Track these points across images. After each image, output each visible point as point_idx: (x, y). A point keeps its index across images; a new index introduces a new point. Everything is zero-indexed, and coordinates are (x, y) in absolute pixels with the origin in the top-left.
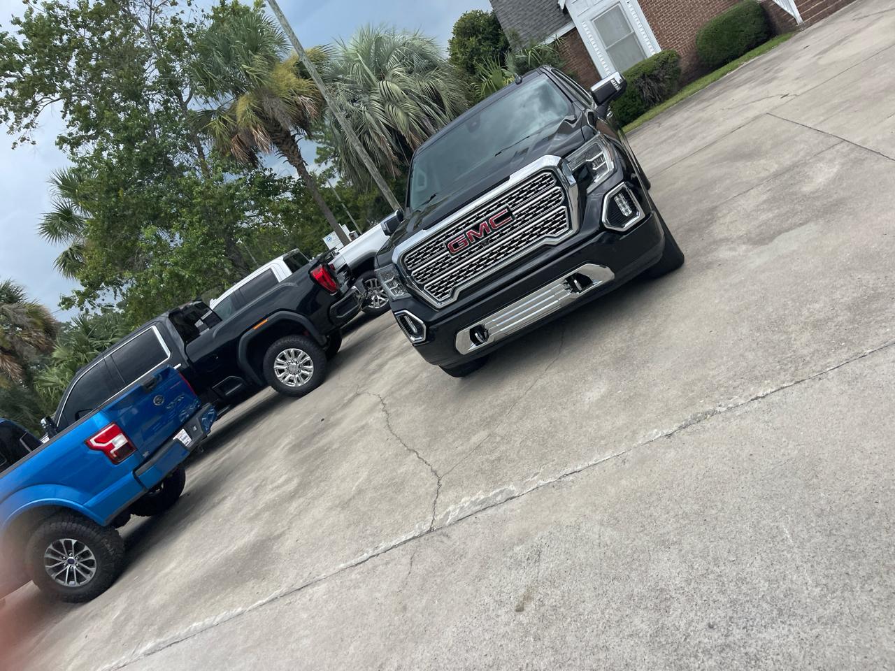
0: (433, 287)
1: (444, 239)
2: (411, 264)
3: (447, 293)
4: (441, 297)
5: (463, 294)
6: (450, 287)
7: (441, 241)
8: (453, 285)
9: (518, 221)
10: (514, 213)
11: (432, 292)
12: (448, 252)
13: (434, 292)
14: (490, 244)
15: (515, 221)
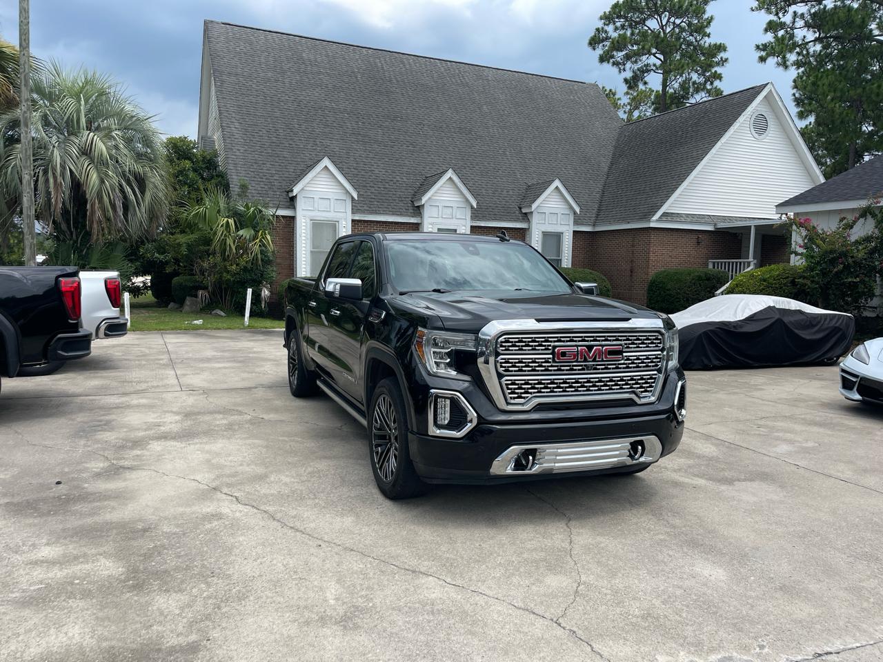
0: (513, 384)
1: (555, 341)
2: (505, 346)
3: (524, 398)
4: (514, 398)
5: (540, 408)
6: (531, 393)
7: (551, 342)
8: (534, 393)
9: (624, 364)
10: (625, 354)
11: (508, 389)
12: (551, 356)
13: (511, 389)
14: (592, 371)
15: (622, 362)
